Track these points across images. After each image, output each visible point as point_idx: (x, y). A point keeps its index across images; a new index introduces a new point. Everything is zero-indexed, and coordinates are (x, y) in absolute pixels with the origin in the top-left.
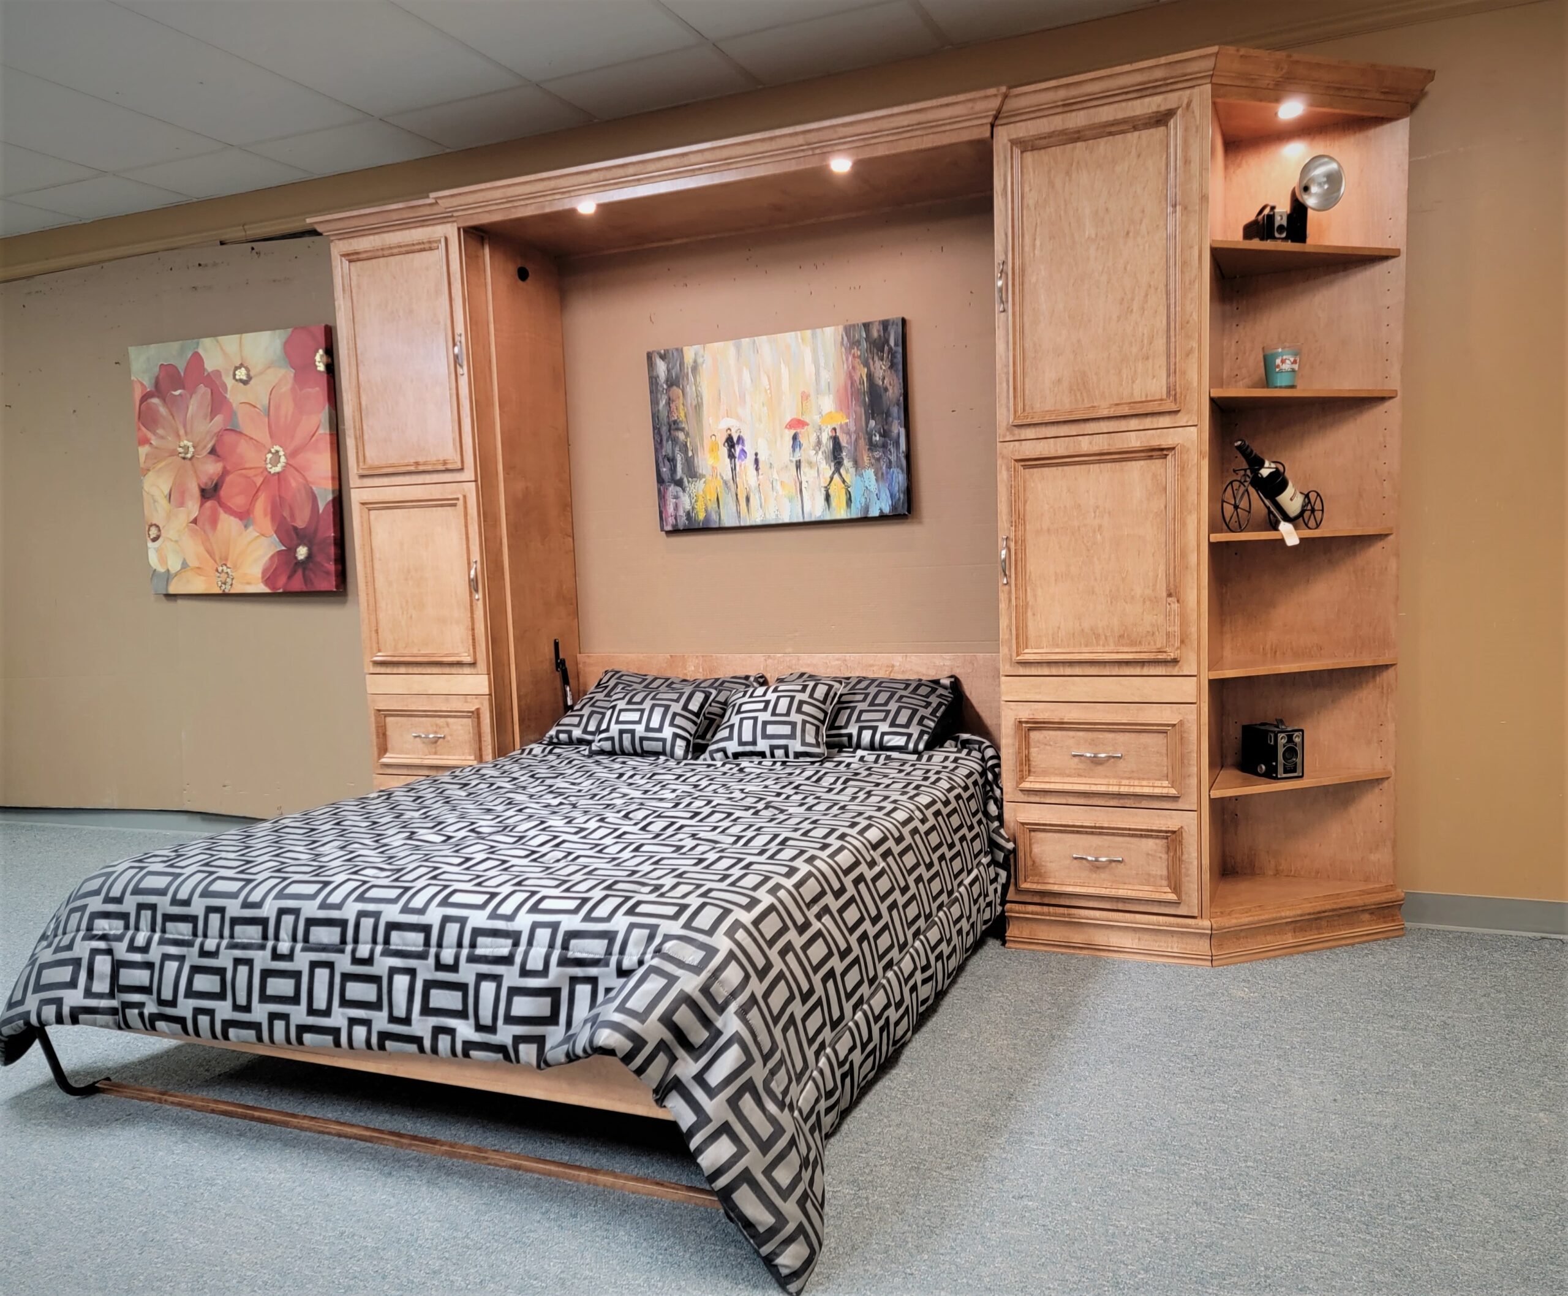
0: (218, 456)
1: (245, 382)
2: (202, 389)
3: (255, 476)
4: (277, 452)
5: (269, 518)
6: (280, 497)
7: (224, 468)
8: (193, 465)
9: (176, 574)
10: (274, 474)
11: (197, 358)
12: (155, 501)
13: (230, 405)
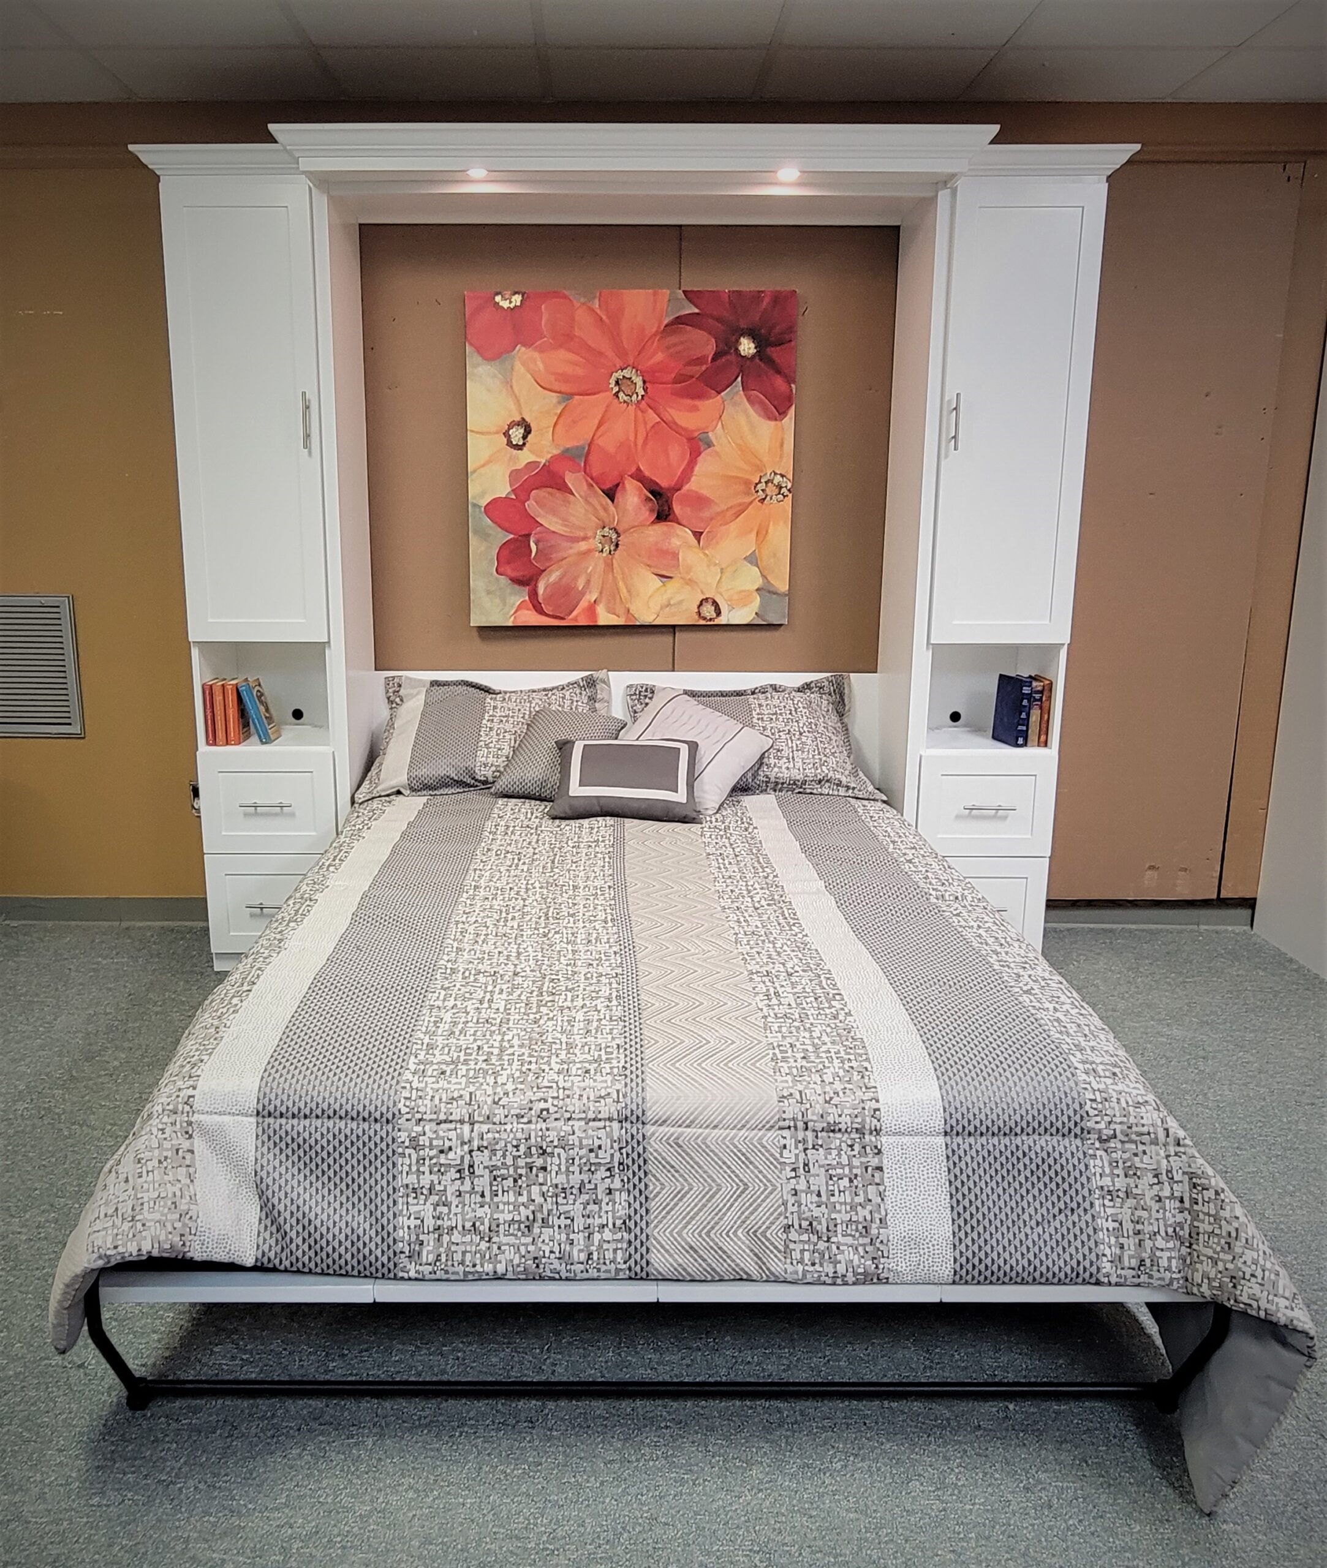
0: (618, 485)
1: (528, 431)
2: (531, 505)
3: (645, 423)
4: (617, 383)
5: (697, 403)
6: (676, 381)
7: (631, 476)
8: (625, 531)
9: (764, 576)
10: (645, 390)
11: (493, 508)
12: (669, 605)
13: (555, 459)
